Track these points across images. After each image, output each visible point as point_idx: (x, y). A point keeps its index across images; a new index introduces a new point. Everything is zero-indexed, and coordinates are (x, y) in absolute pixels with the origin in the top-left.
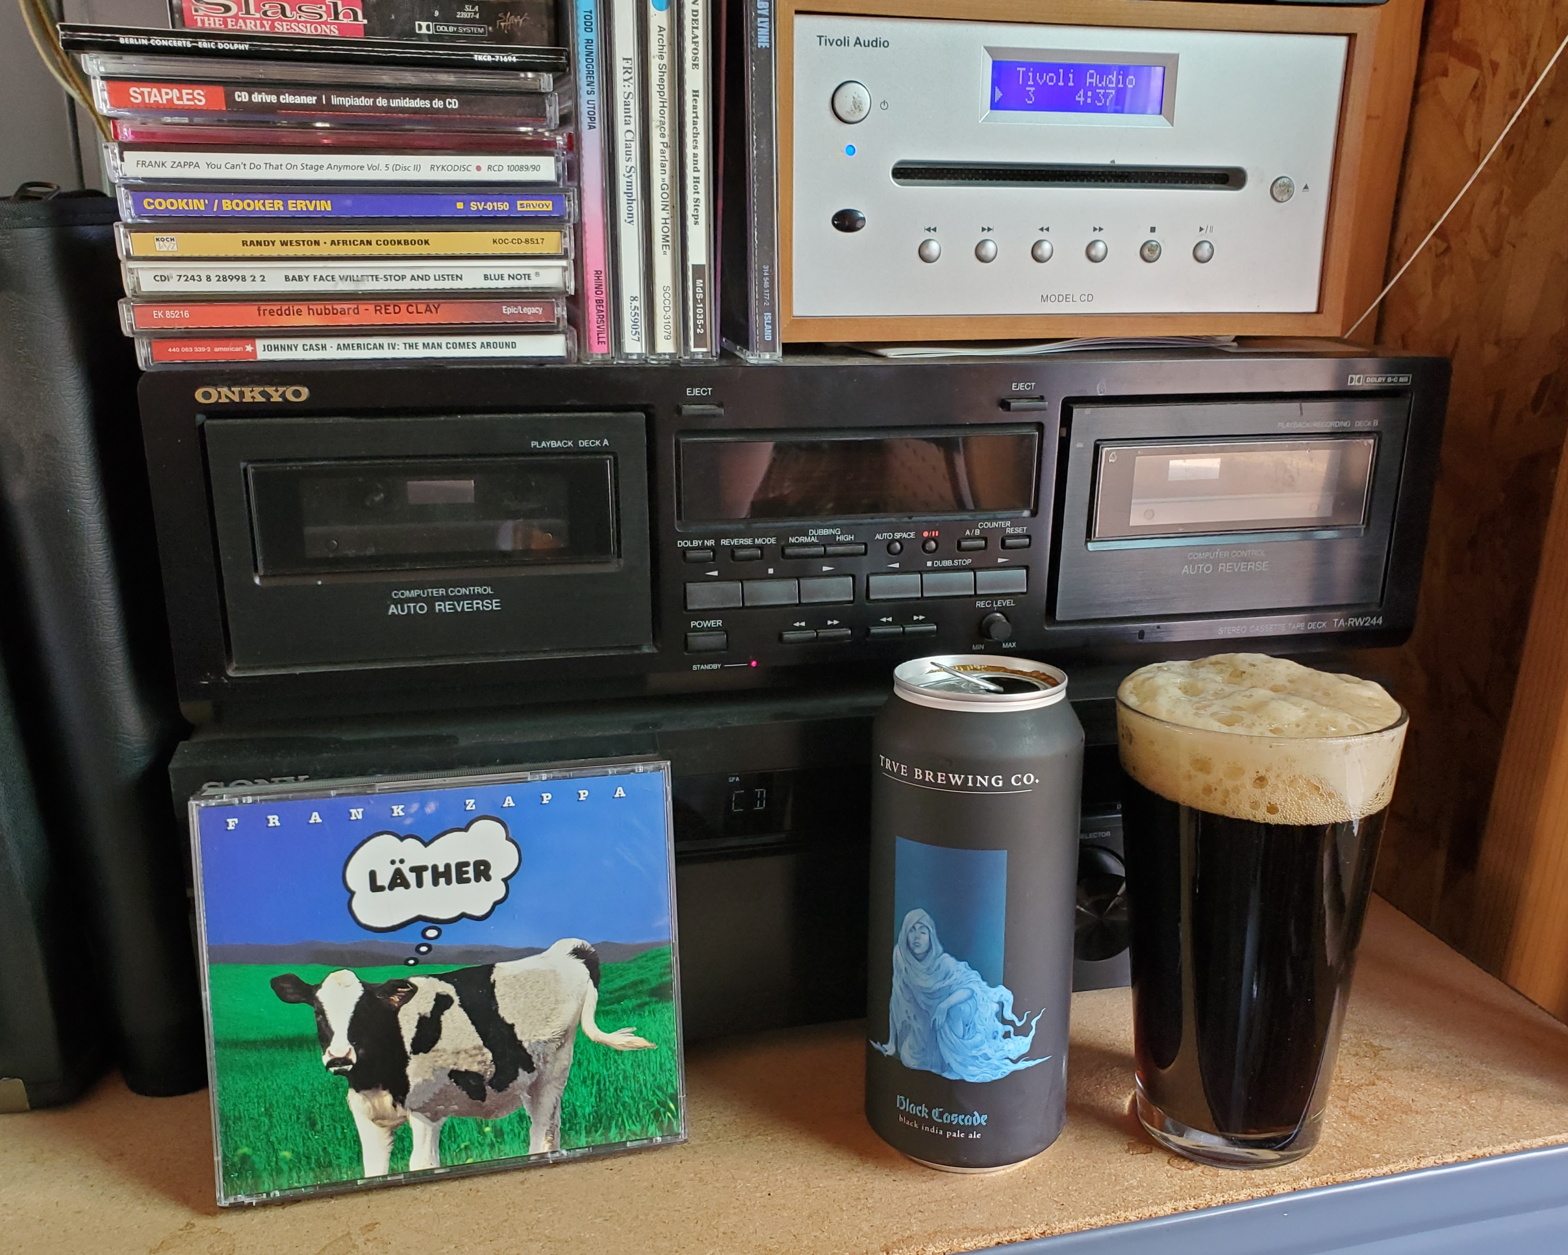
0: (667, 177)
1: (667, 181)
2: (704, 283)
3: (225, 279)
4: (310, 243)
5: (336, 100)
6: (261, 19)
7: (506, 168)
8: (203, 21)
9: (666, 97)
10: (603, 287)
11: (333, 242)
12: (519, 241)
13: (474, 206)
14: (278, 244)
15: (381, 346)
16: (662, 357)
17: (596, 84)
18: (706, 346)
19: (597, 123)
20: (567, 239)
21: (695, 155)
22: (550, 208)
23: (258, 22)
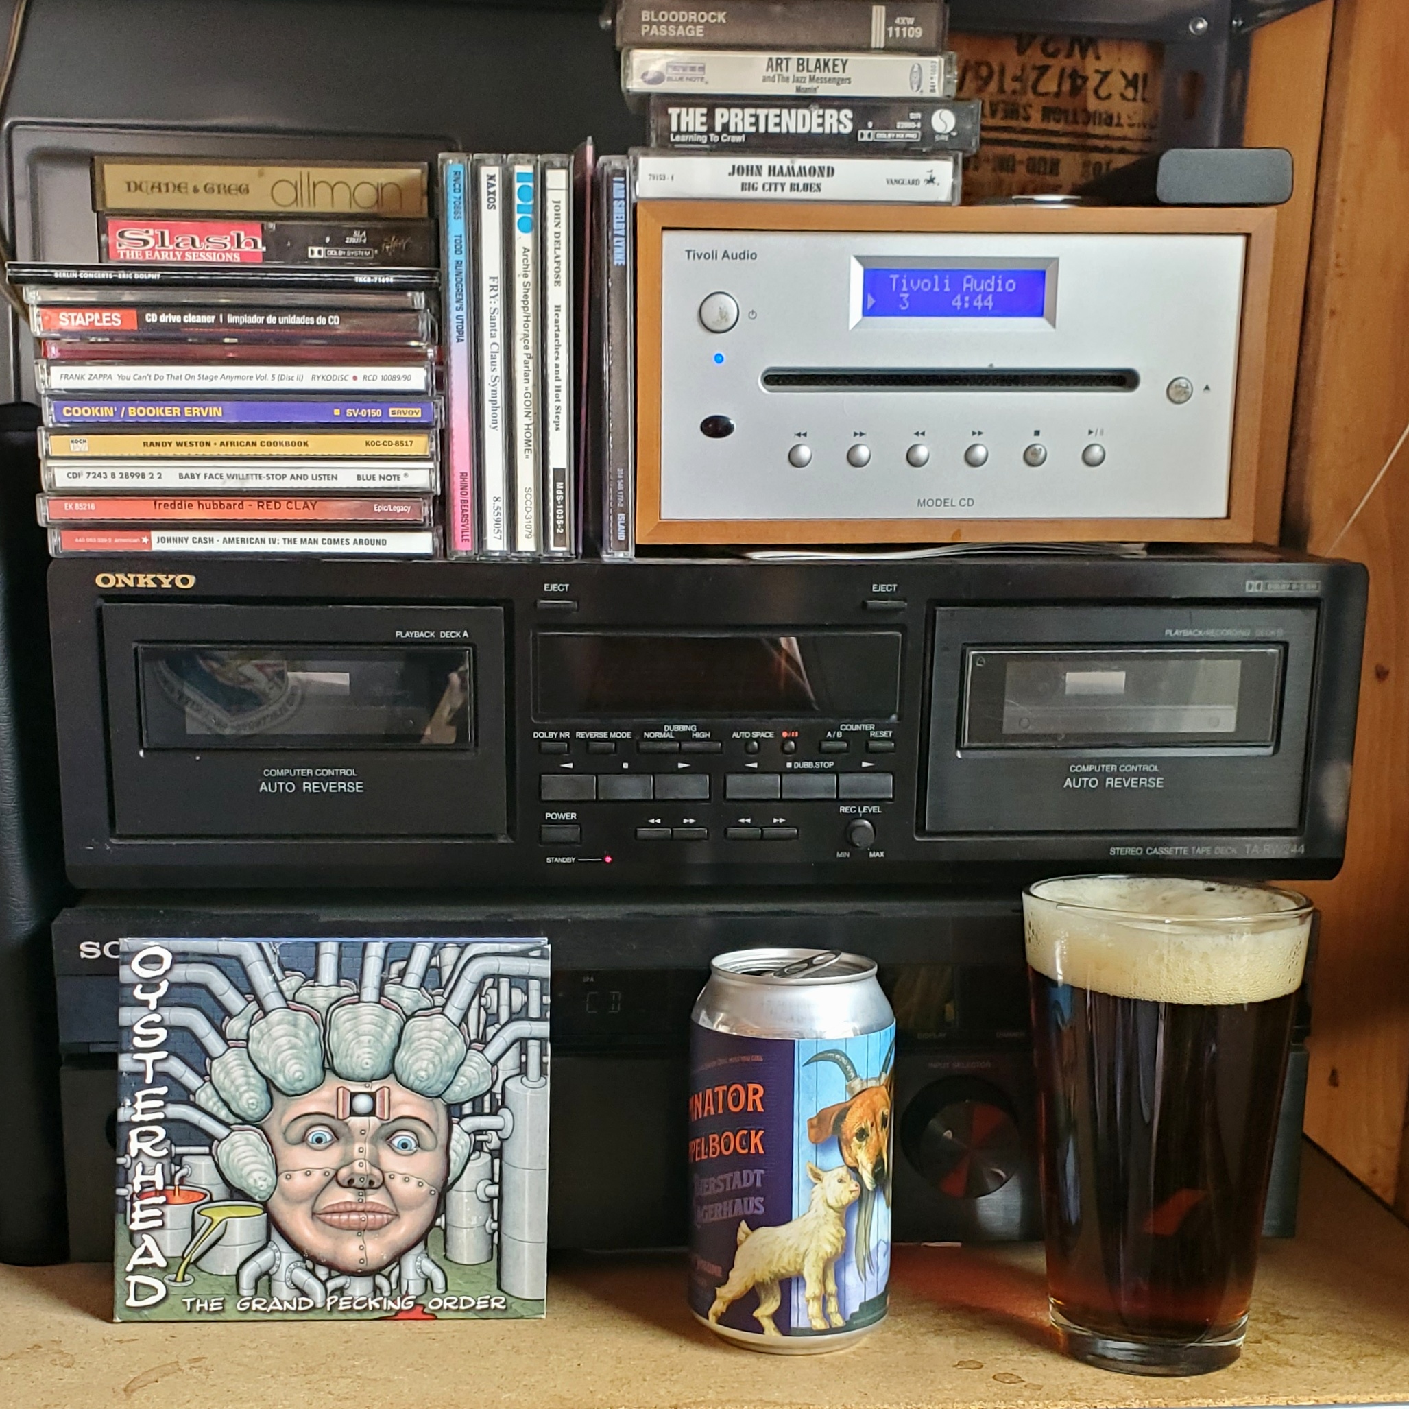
0: (530, 385)
1: (530, 390)
2: (564, 485)
3: (127, 476)
4: (202, 444)
5: (231, 319)
6: (174, 250)
7: (380, 378)
8: (125, 255)
9: (530, 311)
10: (469, 488)
11: (222, 443)
12: (390, 443)
13: (349, 413)
14: (174, 444)
15: (263, 541)
16: (524, 555)
17: (464, 301)
18: (565, 546)
19: (465, 337)
20: (434, 443)
21: (557, 366)
22: (419, 415)
23: (171, 253)
